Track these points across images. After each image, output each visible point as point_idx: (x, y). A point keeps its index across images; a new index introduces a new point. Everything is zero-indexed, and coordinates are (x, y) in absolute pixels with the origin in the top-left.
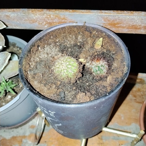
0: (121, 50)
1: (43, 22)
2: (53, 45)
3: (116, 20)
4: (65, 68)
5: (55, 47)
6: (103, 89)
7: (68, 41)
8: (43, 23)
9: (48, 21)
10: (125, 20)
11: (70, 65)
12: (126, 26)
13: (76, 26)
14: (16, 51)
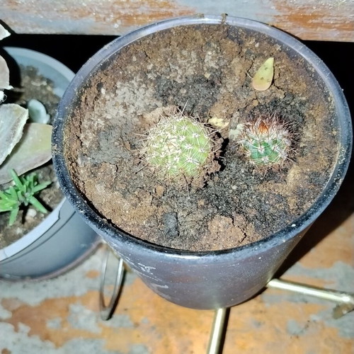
0: (326, 95)
1: (108, 15)
2: (138, 80)
3: (310, 6)
4: (177, 152)
5: (144, 86)
6: (277, 206)
7: (177, 68)
8: (109, 17)
9: (123, 12)
10: (334, 8)
11: (189, 142)
12: (336, 24)
13: (200, 25)
14: (38, 89)
